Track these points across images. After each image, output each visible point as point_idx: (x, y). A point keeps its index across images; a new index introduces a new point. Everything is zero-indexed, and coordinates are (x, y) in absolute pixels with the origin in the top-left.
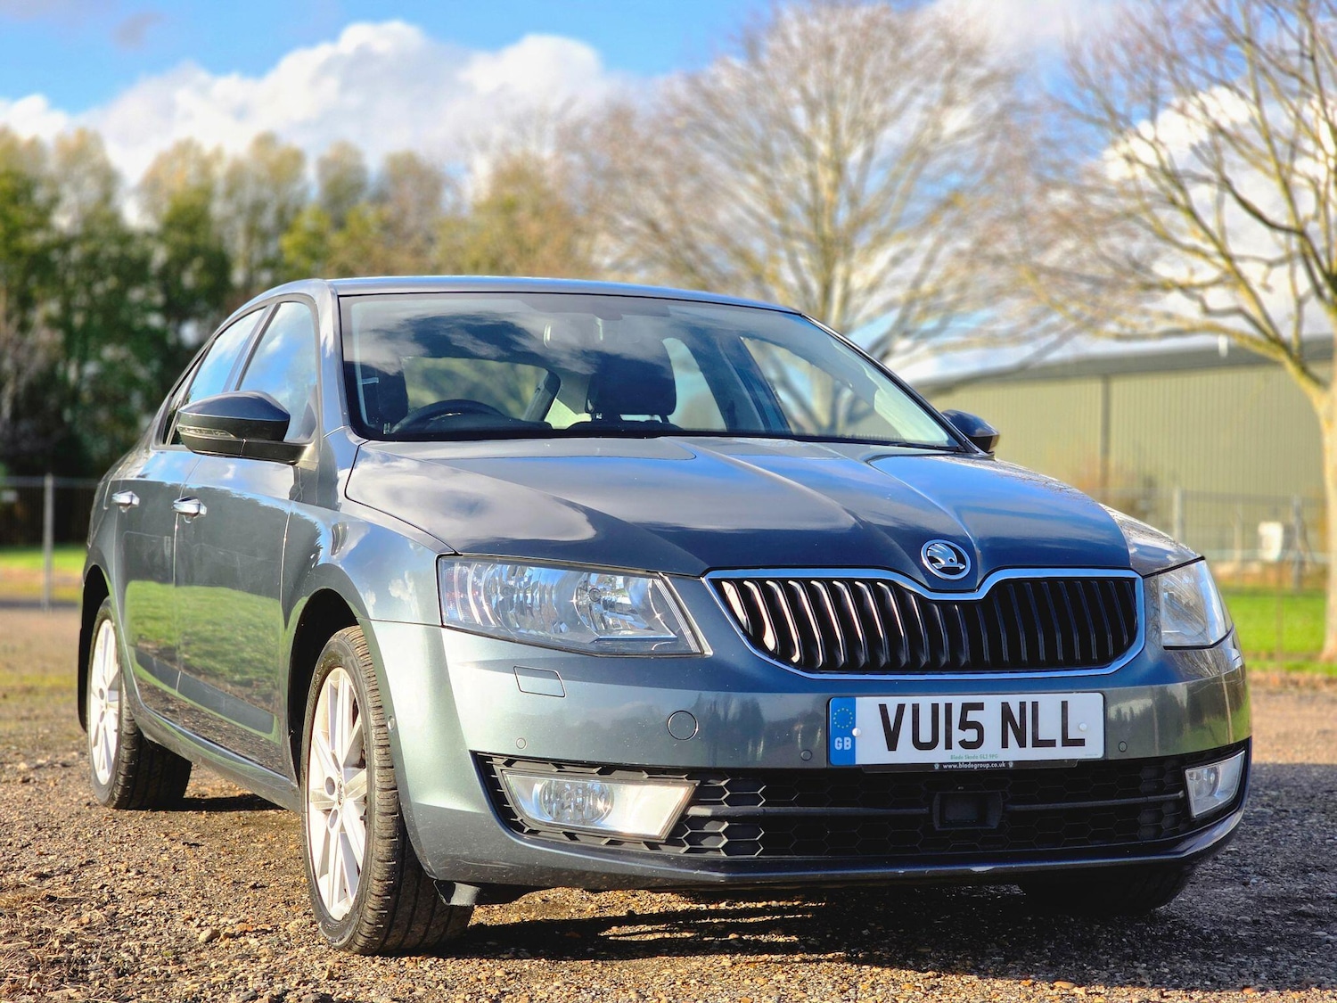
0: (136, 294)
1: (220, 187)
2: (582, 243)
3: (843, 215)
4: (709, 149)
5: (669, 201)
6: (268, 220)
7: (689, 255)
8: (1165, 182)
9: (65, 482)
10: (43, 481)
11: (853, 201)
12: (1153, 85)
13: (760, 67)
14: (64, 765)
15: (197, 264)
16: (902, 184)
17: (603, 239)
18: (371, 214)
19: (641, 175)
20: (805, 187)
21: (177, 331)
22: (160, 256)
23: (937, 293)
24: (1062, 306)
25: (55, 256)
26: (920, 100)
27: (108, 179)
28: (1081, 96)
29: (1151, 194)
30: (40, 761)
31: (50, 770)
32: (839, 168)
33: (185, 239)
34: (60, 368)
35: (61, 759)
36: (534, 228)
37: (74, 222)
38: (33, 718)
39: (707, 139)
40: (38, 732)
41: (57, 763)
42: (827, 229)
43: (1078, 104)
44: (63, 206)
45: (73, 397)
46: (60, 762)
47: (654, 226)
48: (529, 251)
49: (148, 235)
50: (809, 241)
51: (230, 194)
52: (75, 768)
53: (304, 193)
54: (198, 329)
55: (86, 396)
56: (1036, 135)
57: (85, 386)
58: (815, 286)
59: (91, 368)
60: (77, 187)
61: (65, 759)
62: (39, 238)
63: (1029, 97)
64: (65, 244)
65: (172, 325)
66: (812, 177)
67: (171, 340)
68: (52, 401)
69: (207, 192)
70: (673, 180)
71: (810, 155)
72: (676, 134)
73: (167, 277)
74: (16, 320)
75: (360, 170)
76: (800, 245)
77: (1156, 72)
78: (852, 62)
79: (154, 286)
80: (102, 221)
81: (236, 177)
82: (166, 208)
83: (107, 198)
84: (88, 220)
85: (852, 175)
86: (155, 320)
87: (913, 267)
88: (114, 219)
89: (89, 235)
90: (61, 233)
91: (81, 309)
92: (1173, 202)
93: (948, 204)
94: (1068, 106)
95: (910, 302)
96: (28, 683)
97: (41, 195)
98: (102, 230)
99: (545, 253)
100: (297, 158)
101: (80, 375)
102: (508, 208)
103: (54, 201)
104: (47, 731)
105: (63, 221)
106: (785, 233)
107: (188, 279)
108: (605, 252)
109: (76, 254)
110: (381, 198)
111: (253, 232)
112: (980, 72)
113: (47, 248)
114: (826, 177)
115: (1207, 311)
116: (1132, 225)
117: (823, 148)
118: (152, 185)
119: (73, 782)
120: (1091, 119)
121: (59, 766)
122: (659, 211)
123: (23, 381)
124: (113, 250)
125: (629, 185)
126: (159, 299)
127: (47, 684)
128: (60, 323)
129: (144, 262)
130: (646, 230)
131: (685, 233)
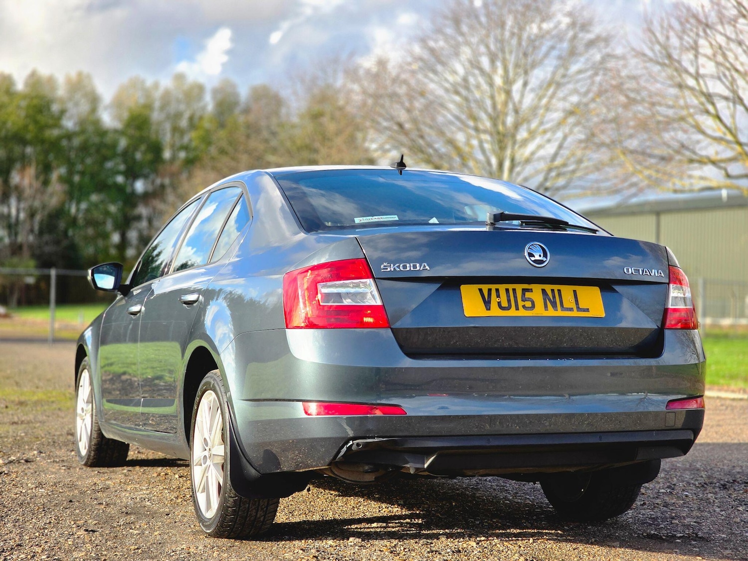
0: (109, 165)
1: (157, 104)
2: (359, 135)
3: (510, 120)
4: (432, 81)
5: (409, 111)
6: (184, 123)
7: (421, 142)
8: (703, 99)
9: (63, 272)
10: (50, 271)
11: (516, 111)
12: (696, 42)
13: (462, 34)
14: (27, 461)
15: (143, 147)
16: (544, 101)
17: (372, 134)
18: (242, 119)
19: (394, 96)
20: (489, 103)
21: (132, 185)
22: (123, 143)
23: (565, 165)
24: (641, 172)
25: (64, 143)
26: (555, 53)
27: (94, 100)
28: (652, 50)
29: (694, 107)
30: (13, 458)
31: (17, 465)
32: (508, 93)
33: (137, 134)
34: (67, 206)
35: (25, 457)
36: (331, 127)
37: (75, 124)
38: (20, 422)
39: (431, 75)
40: (17, 435)
41: (22, 459)
42: (501, 128)
43: (650, 53)
44: (68, 115)
45: (74, 222)
46: (25, 458)
47: (401, 125)
48: (328, 139)
49: (116, 131)
50: (491, 134)
51: (162, 108)
52: (33, 463)
53: (204, 108)
54: (144, 184)
55: (81, 222)
56: (624, 73)
57: (80, 216)
58: (494, 161)
59: (83, 206)
60: (77, 104)
61: (28, 456)
62: (55, 132)
63: (619, 51)
64: (69, 136)
65: (129, 182)
66: (492, 97)
67: (128, 190)
68: (62, 225)
69: (149, 107)
70: (411, 98)
71: (491, 84)
72: (413, 72)
73: (126, 155)
74: (42, 178)
75: (236, 95)
76: (485, 137)
77: (698, 35)
78: (516, 31)
79: (119, 160)
80: (91, 124)
81: (167, 98)
82: (126, 115)
83: (94, 110)
84: (82, 123)
85: (516, 96)
86: (120, 179)
87: (551, 149)
88: (97, 123)
89: (83, 132)
90: (67, 130)
91: (78, 172)
92: (707, 112)
93: (571, 113)
94: (644, 55)
95: (550, 170)
96: (23, 399)
97: (55, 108)
98: (91, 128)
99: (339, 141)
100: (200, 88)
101: (78, 210)
102: (316, 116)
103: (63, 112)
104: (23, 434)
105: (69, 124)
106: (477, 129)
107: (138, 156)
108: (373, 141)
109: (76, 142)
110: (247, 111)
111: (175, 129)
112: (590, 36)
113: (60, 138)
114: (501, 98)
115: (728, 176)
116: (683, 124)
117: (498, 81)
118: (118, 103)
119: (29, 474)
120: (658, 63)
121: (23, 461)
122: (403, 116)
123: (46, 213)
124: (97, 140)
125: (387, 102)
126: (122, 167)
127: (35, 398)
128: (66, 180)
129: (114, 146)
130: (396, 127)
131: (419, 130)
